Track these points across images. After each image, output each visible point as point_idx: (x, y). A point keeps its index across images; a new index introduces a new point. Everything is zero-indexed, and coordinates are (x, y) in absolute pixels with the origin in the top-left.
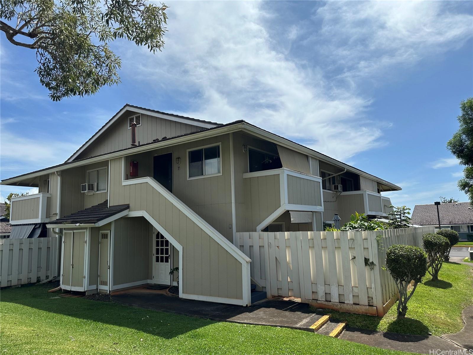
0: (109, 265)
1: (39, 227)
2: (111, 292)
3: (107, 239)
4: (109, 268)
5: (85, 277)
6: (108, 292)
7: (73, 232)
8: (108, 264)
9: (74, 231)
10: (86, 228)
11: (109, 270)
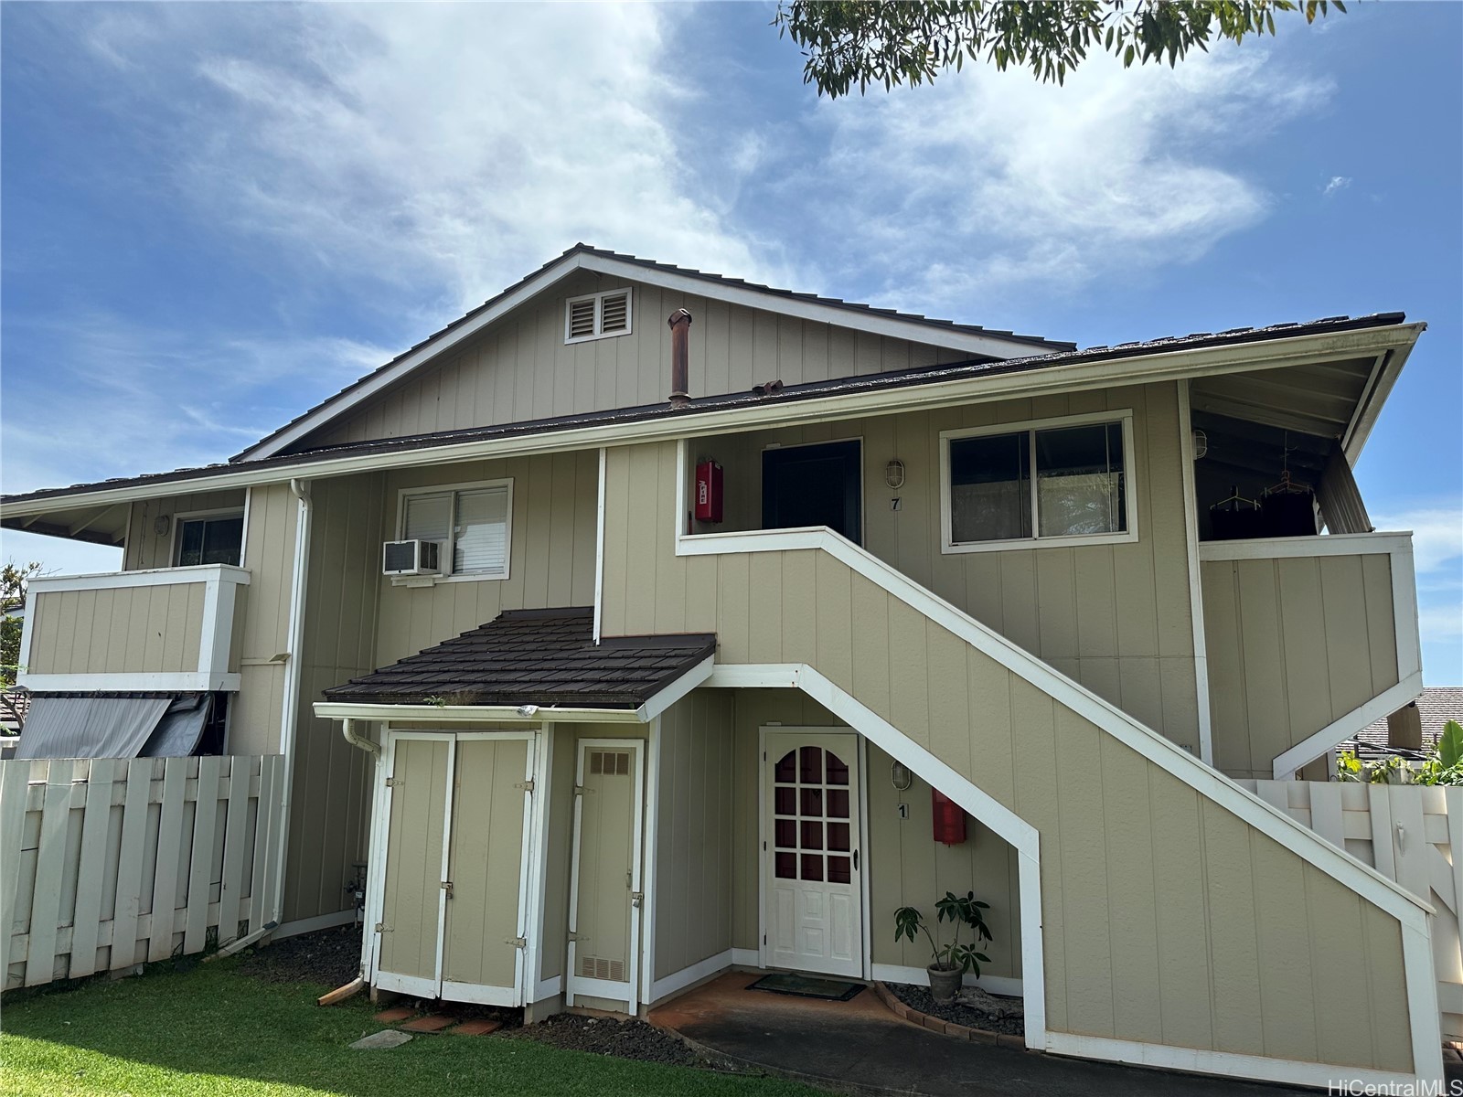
0: (636, 888)
1: (198, 708)
2: (645, 1011)
3: (623, 777)
4: (640, 906)
5: (523, 944)
6: (633, 1012)
7: (454, 740)
8: (629, 886)
9: (463, 737)
10: (533, 727)
11: (635, 912)
